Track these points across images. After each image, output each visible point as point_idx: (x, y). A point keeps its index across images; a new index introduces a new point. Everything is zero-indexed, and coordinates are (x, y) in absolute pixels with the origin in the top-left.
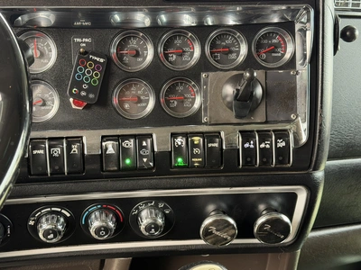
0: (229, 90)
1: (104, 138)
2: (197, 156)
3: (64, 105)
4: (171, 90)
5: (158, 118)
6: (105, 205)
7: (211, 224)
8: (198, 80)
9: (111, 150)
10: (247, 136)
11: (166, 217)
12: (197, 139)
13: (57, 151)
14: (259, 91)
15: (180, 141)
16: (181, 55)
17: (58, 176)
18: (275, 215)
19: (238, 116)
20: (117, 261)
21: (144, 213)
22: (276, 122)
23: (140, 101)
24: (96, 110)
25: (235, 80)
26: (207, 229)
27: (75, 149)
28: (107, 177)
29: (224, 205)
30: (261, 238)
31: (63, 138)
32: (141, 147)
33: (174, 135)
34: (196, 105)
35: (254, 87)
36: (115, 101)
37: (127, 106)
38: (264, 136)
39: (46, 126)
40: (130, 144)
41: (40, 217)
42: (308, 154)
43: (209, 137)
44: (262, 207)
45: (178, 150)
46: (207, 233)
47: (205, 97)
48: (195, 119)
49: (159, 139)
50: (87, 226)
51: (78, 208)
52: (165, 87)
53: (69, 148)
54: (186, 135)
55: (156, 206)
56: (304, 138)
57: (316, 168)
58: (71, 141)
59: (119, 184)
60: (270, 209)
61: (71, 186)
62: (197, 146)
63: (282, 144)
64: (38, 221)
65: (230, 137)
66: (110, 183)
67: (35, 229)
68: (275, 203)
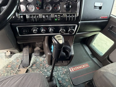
0: (65, 6)
1: (43, 15)
2: (59, 19)
3: (35, 8)
4: (54, 6)
5: (52, 11)
6: (44, 27)
7: (61, 31)
8: (59, 4)
9: (44, 17)
10: (68, 15)
11: (54, 29)
12: (59, 15)
13: (34, 17)
14: (70, 6)
15: (56, 16)
17: (35, 22)
18: (72, 29)
19: (66, 11)
20: (46, 37)
21: (50, 29)
22: (73, 12)
23: (49, 8)
24: (41, 9)
25: (66, 4)
26: (60, 31)
27: (38, 17)
28: (44, 22)
29: (63, 28)
30: (69, 33)
31: (35, 15)
32: (49, 17)
33: (55, 15)
34: (59, 9)
35: (70, 5)
36: (44, 8)
37: (47, 9)
38: (71, 15)
39: (32, 13)
40: (47, 16)
41: (33, 29)
42: (78, 18)
43: (61, 15)
44: (69, 28)
45: (56, 18)
46: (60, 32)
47: (61, 7)
48: (59, 12)
49: (52, 15)
50: (41, 31)
51: (39, 28)
52: (54, 5)
53: (37, 17)
54: (57, 15)
55: (52, 28)
56: (78, 15)
57: (79, 21)
58: (37, 15)
59: (46, 23)
60: (71, 28)
61: (38, 24)
62: (59, 17)
63: (74, 17)
64: (33, 30)
65: (65, 15)
66: (44, 23)
67: (33, 31)
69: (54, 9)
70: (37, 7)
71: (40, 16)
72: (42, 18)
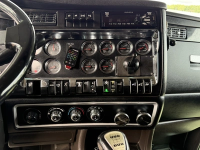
0: (126, 63)
1: (77, 81)
2: (113, 88)
3: (63, 68)
4: (103, 64)
5: (98, 73)
6: (77, 108)
7: (119, 116)
8: (114, 60)
9: (80, 85)
10: (133, 81)
11: (100, 113)
12: (113, 82)
13: (59, 85)
14: (138, 64)
15: (106, 82)
16: (107, 50)
17: (59, 95)
18: (145, 114)
19: (129, 73)
20: (82, 130)
21: (93, 111)
22: (144, 76)
23: (91, 67)
24: (75, 70)
25: (127, 60)
26: (117, 118)
27: (66, 84)
28: (78, 96)
29: (124, 109)
30: (139, 123)
31: (61, 81)
32: (91, 84)
33: (104, 80)
34: (113, 69)
35: (136, 62)
36: (82, 67)
37: (87, 69)
38: (140, 81)
39: (55, 76)
40: (87, 83)
41: (52, 111)
42: (158, 89)
43: (118, 81)
44: (139, 111)
45: (106, 86)
46: (117, 120)
47: (116, 66)
48: (113, 74)
49: (99, 82)
50: (70, 116)
51: (67, 108)
52: (102, 61)
53: (63, 84)
54: (109, 80)
55: (97, 109)
56: (157, 82)
57: (162, 95)
58: (64, 81)
59: (82, 99)
60: (142, 111)
61: (64, 99)
62: (113, 84)
63: (147, 84)
64: (51, 113)
65: (127, 81)
66: (79, 99)
67: (50, 116)
68: (145, 109)
69: (102, 68)
70: (67, 64)
71: (72, 82)
72: (76, 87)
